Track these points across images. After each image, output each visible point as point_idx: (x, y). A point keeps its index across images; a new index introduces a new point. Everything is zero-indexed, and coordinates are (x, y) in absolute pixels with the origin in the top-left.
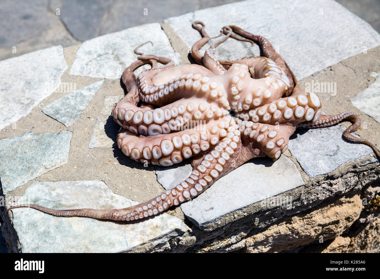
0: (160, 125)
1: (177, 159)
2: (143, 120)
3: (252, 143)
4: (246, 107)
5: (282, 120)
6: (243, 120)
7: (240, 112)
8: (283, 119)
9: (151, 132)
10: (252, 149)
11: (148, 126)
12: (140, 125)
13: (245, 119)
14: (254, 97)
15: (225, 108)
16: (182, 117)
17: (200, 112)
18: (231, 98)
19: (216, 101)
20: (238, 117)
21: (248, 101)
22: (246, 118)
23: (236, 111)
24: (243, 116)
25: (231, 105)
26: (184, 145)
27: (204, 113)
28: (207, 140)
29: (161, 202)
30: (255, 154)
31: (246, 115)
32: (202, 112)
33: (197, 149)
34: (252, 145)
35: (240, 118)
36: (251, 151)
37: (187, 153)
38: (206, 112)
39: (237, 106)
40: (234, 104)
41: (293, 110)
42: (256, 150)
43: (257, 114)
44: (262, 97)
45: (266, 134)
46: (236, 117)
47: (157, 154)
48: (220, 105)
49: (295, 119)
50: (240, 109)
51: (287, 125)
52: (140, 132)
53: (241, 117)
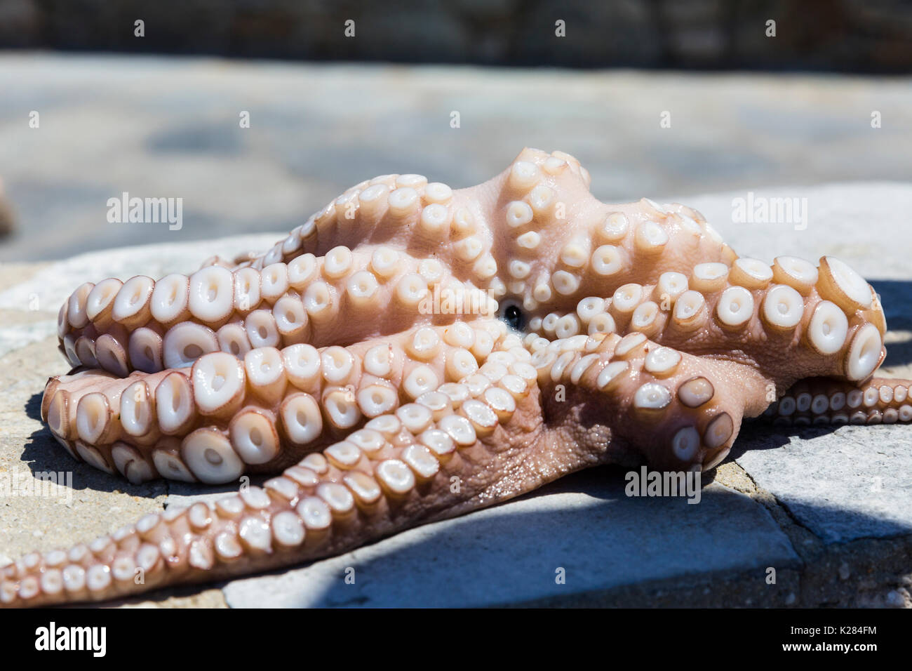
0: (215, 326)
1: (257, 439)
2: (148, 305)
3: (582, 405)
4: (564, 282)
5: (710, 331)
6: (552, 337)
7: (545, 309)
8: (715, 328)
9: (174, 355)
10: (580, 428)
11: (163, 329)
12: (137, 327)
13: (562, 332)
14: (598, 241)
15: (482, 284)
16: (302, 300)
17: (371, 280)
18: (506, 248)
19: (445, 252)
20: (536, 332)
21: (574, 255)
22: (567, 328)
23: (528, 303)
24: (554, 321)
25: (504, 273)
26: (291, 387)
27: (391, 285)
28: (388, 377)
29: (135, 543)
30: (592, 449)
31: (569, 319)
32: (382, 280)
33: (343, 409)
34: (581, 414)
35: (543, 333)
36: (575, 439)
37: (302, 419)
38: (396, 280)
39: (529, 280)
40: (519, 267)
41: (755, 298)
42: (594, 429)
43: (611, 310)
44: (628, 245)
45: (638, 362)
46: (529, 331)
47: (176, 409)
48: (462, 269)
49: (764, 334)
50: (543, 292)
51: (732, 358)
52: (135, 362)
53: (548, 328)
